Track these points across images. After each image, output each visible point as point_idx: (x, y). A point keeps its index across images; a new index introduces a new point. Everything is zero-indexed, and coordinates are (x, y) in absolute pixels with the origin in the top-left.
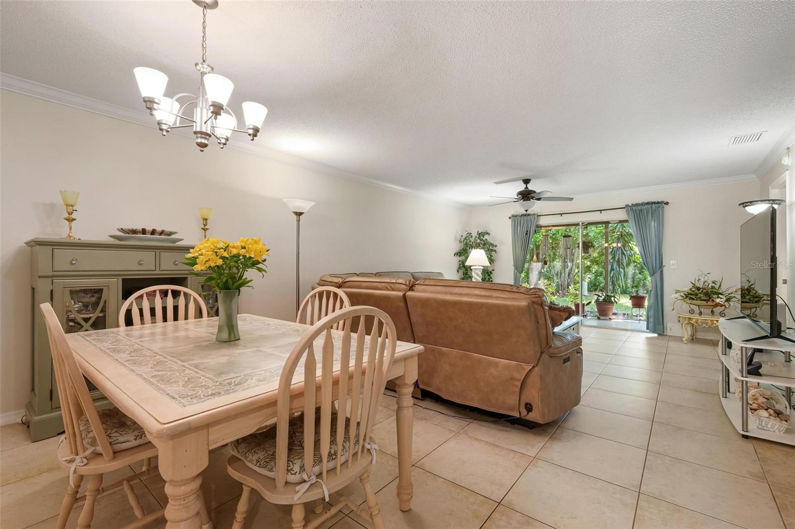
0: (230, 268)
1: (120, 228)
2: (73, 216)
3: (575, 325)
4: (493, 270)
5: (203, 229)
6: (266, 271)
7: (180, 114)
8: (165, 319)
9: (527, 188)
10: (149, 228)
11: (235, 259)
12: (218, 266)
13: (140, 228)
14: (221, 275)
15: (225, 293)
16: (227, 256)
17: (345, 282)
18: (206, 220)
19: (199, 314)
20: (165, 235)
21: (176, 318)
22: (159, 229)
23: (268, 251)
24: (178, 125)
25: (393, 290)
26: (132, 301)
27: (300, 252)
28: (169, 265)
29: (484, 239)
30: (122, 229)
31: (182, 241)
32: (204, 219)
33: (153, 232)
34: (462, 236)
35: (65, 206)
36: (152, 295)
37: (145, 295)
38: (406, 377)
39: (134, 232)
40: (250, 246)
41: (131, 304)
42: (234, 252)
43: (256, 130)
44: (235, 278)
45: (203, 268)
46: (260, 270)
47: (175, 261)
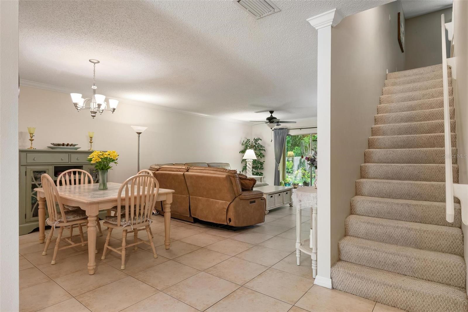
0: (104, 162)
1: (52, 143)
2: (33, 138)
3: (289, 191)
4: (264, 162)
5: (90, 142)
6: (118, 163)
7: (84, 106)
8: (75, 184)
9: (272, 116)
10: (66, 143)
11: (106, 159)
12: (99, 162)
13: (61, 143)
14: (100, 164)
15: (102, 171)
16: (103, 158)
17: (160, 168)
18: (92, 138)
19: (89, 182)
20: (73, 146)
21: (80, 183)
22: (70, 143)
23: (118, 155)
24: (84, 108)
25: (180, 172)
26: (62, 176)
27: (140, 153)
28: (75, 160)
29: (257, 143)
30: (53, 143)
31: (80, 149)
32: (90, 137)
33: (68, 145)
34: (244, 141)
35: (30, 134)
36: (70, 173)
37: (67, 173)
38: (167, 201)
39: (59, 145)
40: (112, 154)
41: (61, 178)
42: (106, 156)
43: (114, 109)
44: (106, 166)
45: (94, 162)
46: (115, 163)
47: (78, 158)
